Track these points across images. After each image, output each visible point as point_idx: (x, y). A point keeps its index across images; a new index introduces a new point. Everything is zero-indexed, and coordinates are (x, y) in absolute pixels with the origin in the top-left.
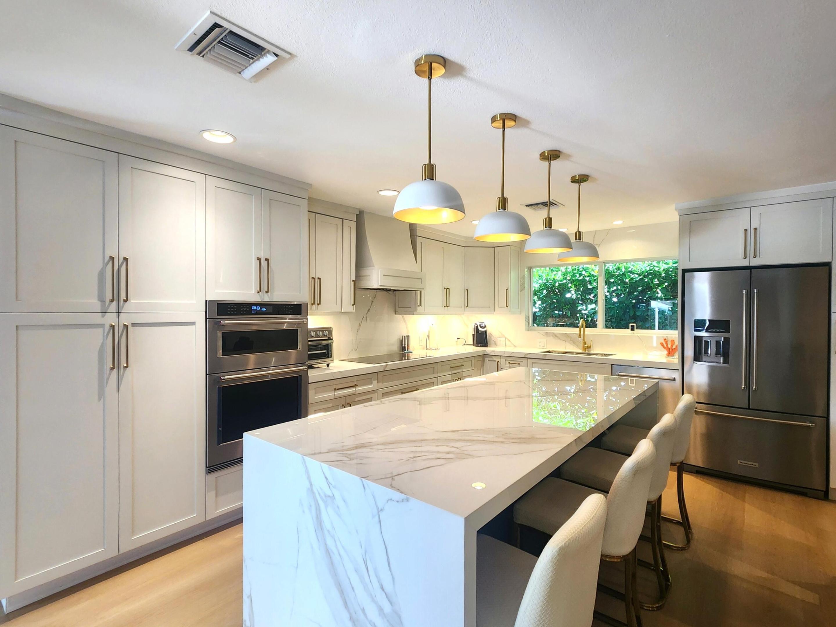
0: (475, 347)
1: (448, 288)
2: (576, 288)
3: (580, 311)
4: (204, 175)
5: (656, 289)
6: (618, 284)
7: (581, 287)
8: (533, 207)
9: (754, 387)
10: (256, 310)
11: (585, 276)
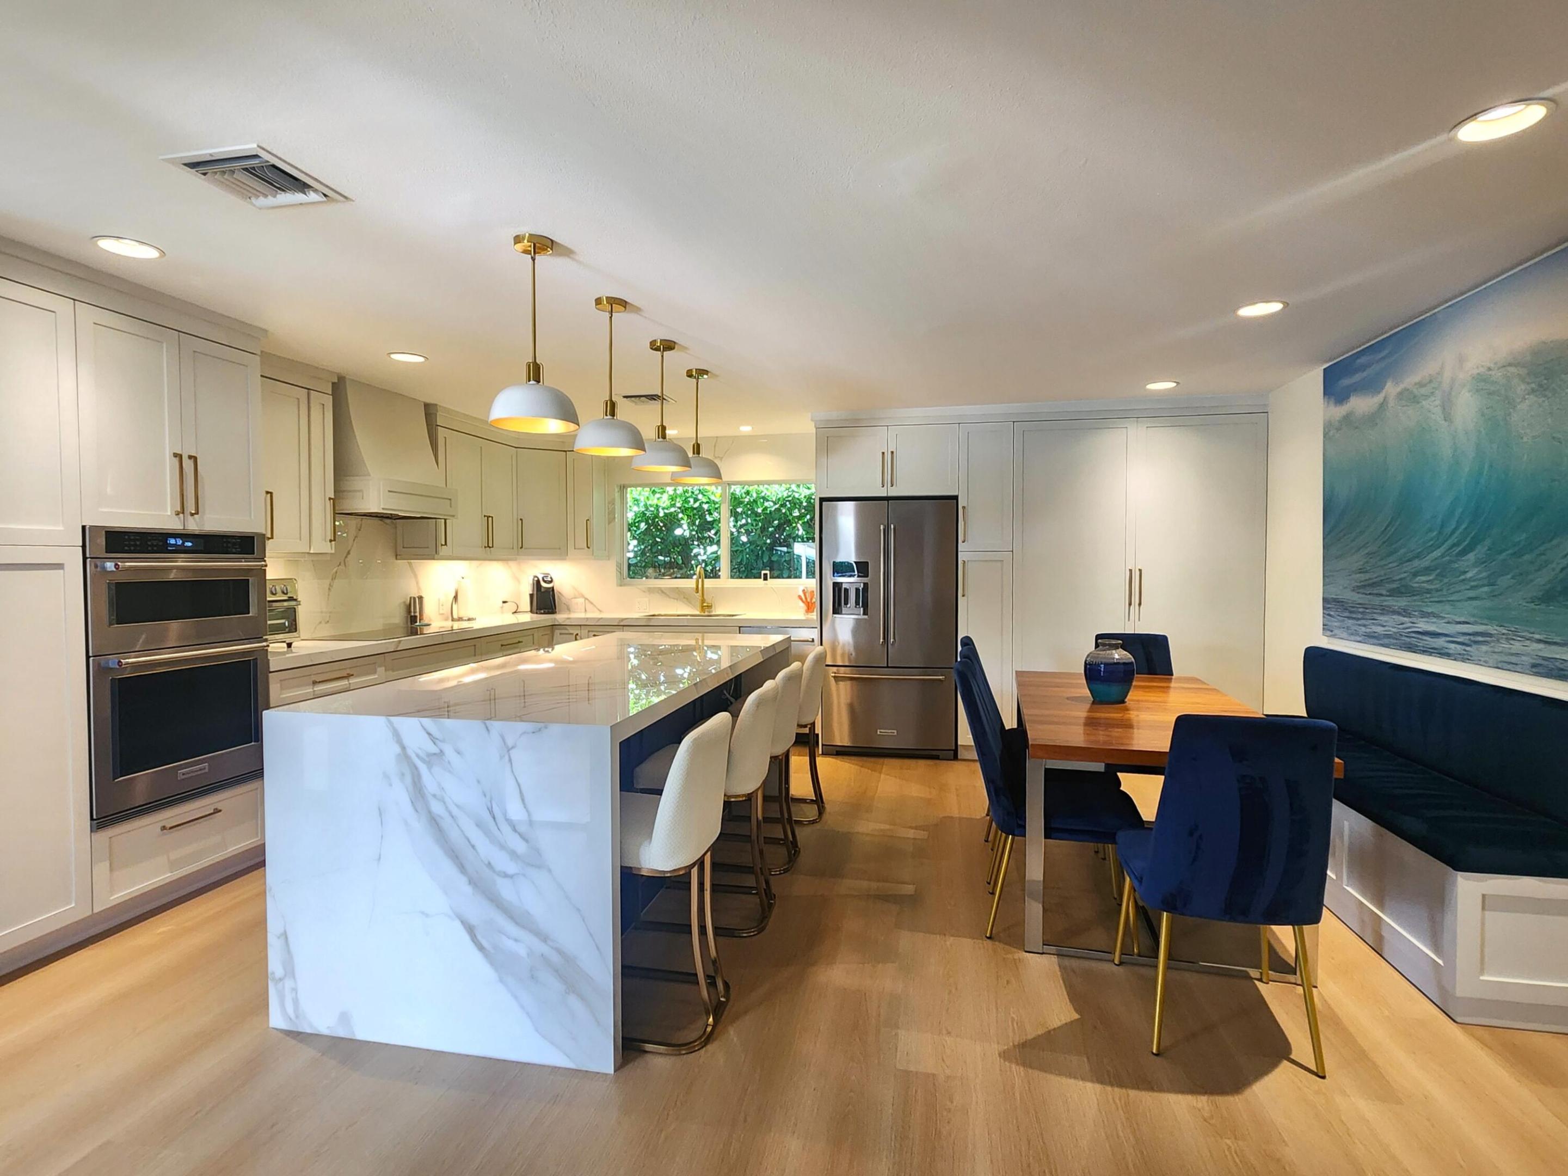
0: (536, 615)
1: (490, 517)
2: (689, 521)
3: (696, 556)
4: (72, 301)
5: (796, 523)
6: (748, 516)
7: (697, 519)
8: (633, 399)
9: (892, 640)
10: (175, 544)
11: (703, 502)
